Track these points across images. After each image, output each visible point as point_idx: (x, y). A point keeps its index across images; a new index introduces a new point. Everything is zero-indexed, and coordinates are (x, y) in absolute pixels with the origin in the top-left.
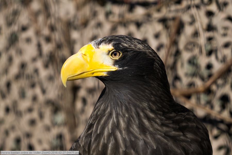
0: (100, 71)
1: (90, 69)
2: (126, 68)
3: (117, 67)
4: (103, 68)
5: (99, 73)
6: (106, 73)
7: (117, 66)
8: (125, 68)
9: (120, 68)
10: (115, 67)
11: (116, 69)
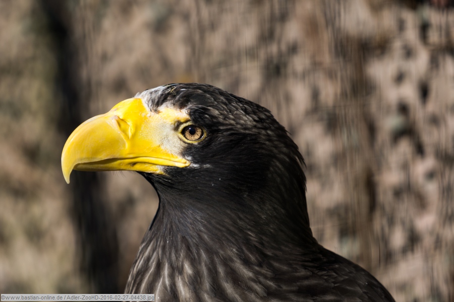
0: (150, 162)
1: (130, 154)
2: (208, 166)
3: (188, 160)
4: (159, 157)
5: (147, 165)
6: (162, 168)
7: (190, 158)
8: (204, 166)
9: (195, 163)
10: (184, 160)
11: (187, 165)
